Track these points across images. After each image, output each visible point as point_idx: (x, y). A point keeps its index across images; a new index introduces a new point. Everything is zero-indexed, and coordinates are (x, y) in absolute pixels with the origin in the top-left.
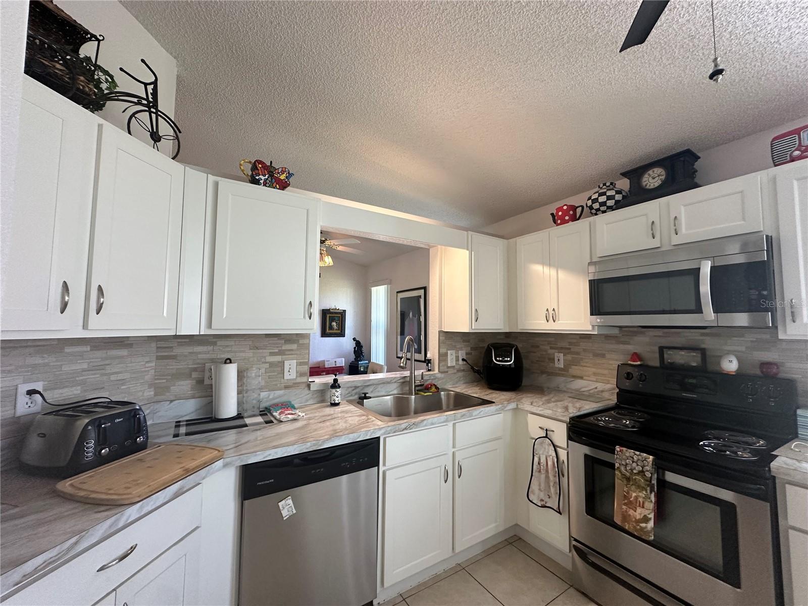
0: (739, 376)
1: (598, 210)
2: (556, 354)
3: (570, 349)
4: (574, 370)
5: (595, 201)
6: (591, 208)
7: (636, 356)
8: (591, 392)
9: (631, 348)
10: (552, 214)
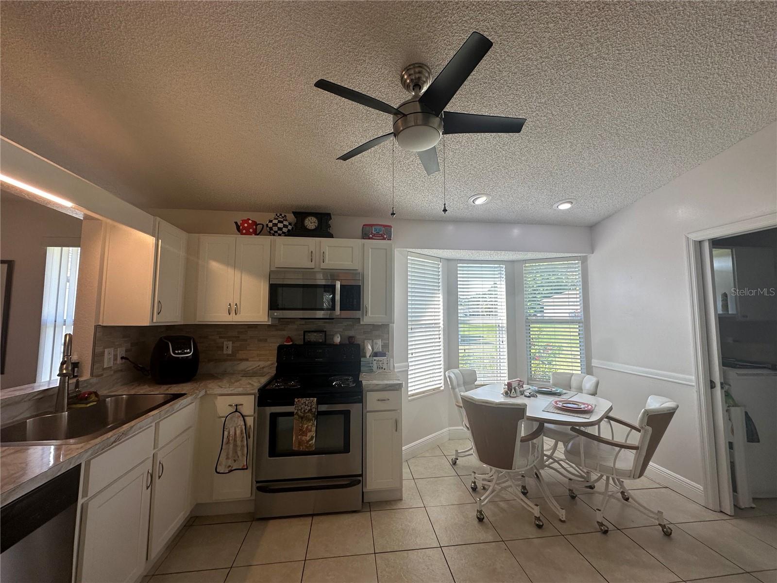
0: (341, 345)
1: (276, 232)
2: (225, 343)
3: (239, 337)
4: (241, 355)
5: (275, 225)
6: (271, 229)
7: (289, 339)
8: (255, 370)
9: (285, 333)
10: (236, 223)
